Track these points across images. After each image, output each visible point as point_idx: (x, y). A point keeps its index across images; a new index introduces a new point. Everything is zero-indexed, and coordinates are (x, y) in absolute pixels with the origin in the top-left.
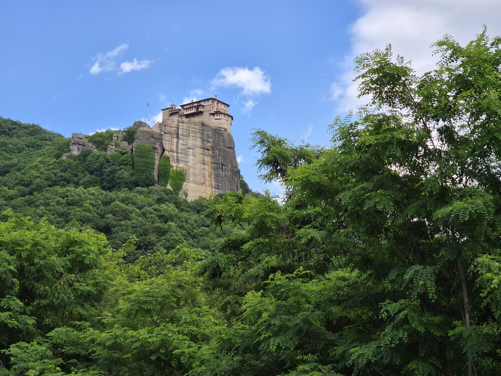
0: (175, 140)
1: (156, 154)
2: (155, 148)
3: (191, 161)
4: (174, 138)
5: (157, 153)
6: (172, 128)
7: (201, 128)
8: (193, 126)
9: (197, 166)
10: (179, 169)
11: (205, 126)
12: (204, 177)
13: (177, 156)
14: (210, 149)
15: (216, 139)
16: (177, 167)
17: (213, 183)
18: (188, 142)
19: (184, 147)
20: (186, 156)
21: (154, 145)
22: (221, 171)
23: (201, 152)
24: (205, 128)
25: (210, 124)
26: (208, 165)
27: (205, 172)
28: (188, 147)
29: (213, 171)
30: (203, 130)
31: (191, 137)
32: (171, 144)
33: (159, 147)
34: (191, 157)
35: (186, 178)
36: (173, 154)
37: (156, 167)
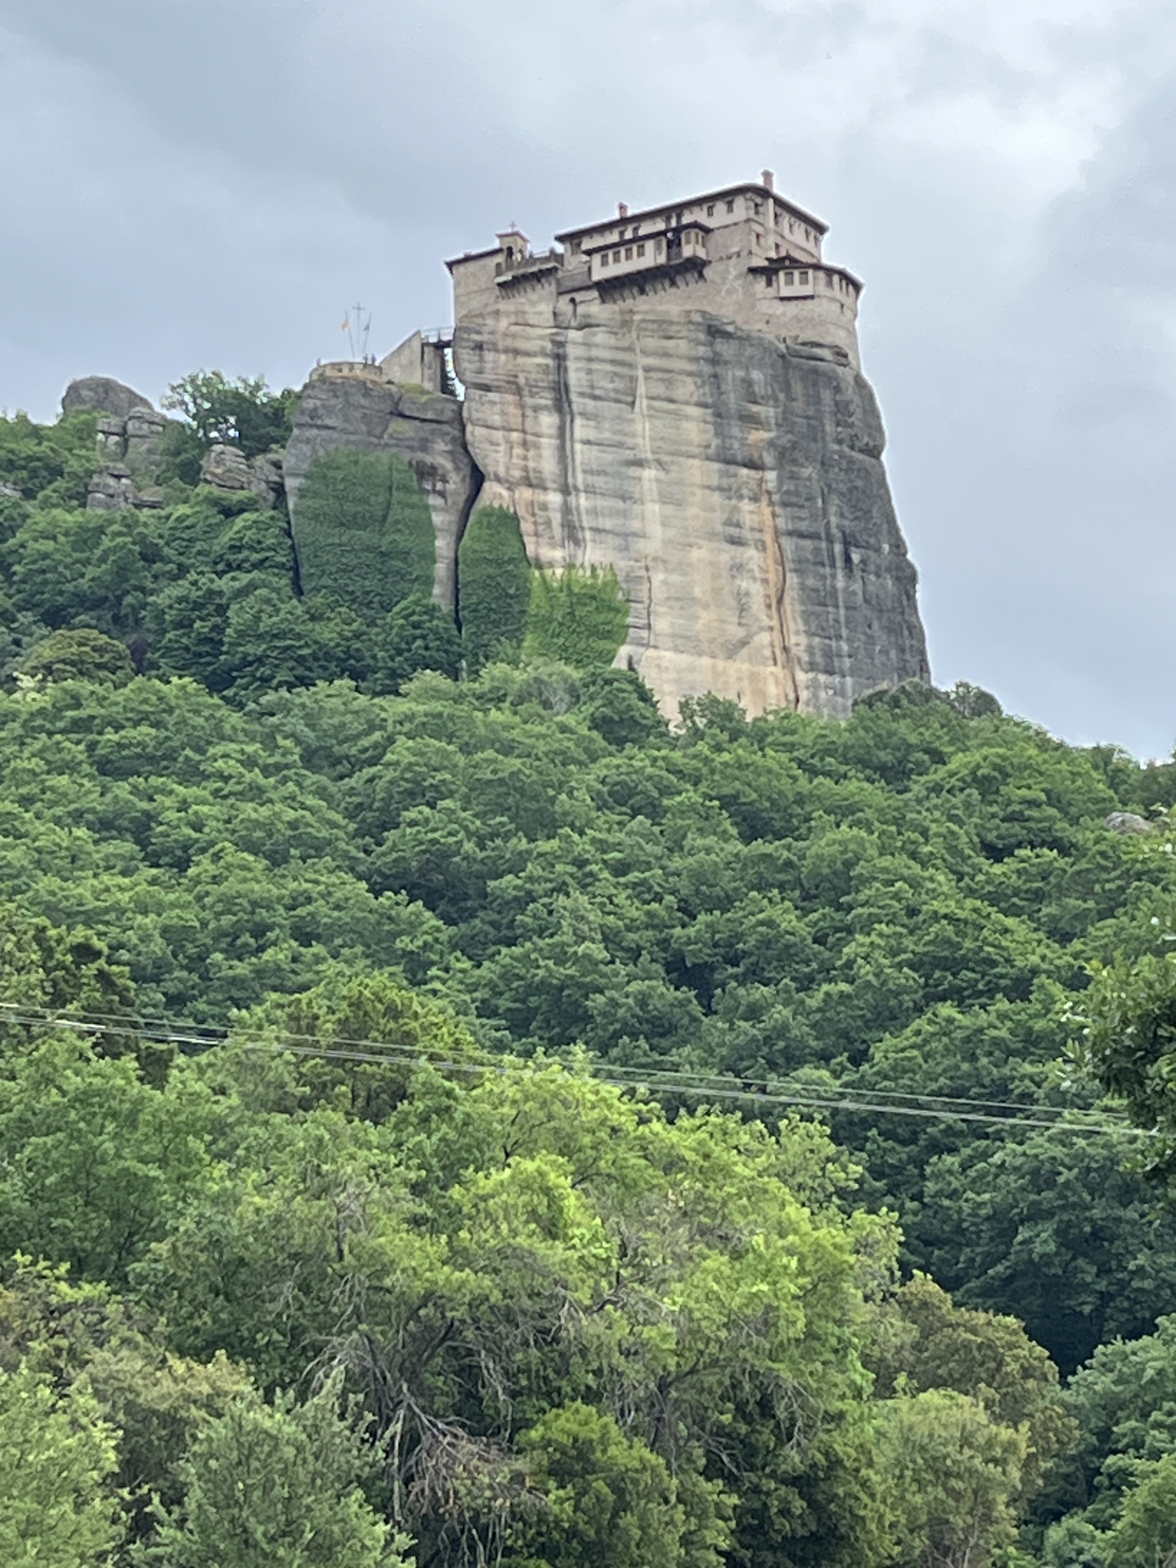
0: (548, 421)
1: (434, 500)
2: (426, 472)
3: (656, 531)
4: (536, 409)
5: (442, 494)
6: (521, 360)
7: (702, 351)
8: (652, 343)
9: (696, 554)
10: (583, 575)
11: (728, 336)
12: (743, 609)
13: (566, 510)
14: (769, 459)
15: (799, 405)
16: (570, 566)
17: (798, 641)
18: (627, 428)
19: (609, 456)
20: (621, 505)
21: (420, 456)
22: (840, 574)
23: (715, 481)
24: (724, 348)
25: (756, 327)
26: (762, 547)
27: (744, 584)
28: (629, 454)
29: (792, 579)
30: (714, 361)
31: (642, 403)
32: (524, 444)
33: (449, 466)
34: (653, 509)
35: (630, 620)
36: (541, 496)
37: (441, 569)
